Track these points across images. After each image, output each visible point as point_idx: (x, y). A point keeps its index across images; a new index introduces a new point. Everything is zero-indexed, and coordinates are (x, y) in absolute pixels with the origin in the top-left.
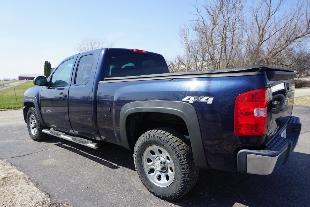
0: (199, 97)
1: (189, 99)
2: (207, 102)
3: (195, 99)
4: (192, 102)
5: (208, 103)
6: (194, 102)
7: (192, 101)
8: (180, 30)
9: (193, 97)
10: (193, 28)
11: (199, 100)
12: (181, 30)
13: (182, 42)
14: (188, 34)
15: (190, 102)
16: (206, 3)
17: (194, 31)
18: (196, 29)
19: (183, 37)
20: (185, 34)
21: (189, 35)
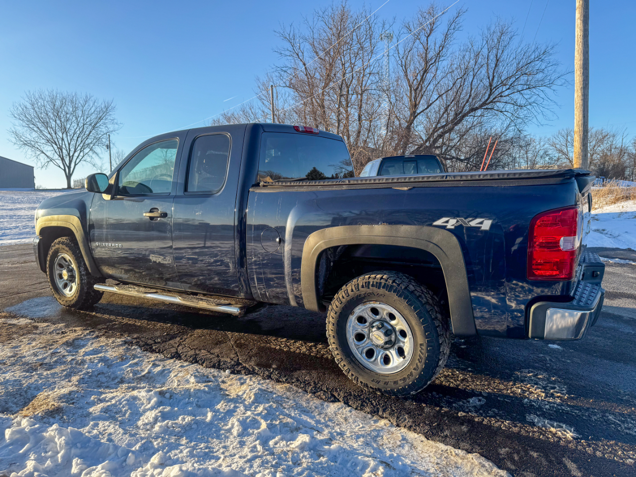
0: (465, 218)
1: (447, 222)
2: (480, 228)
3: (458, 221)
4: (453, 227)
5: (482, 228)
6: (456, 227)
7: (453, 225)
8: (259, 87)
9: (454, 218)
10: (285, 83)
11: (466, 224)
12: (261, 87)
13: (264, 112)
14: (275, 95)
15: (448, 227)
16: (312, 34)
17: (287, 89)
18: (291, 86)
19: (265, 102)
20: (268, 94)
21: (277, 97)
